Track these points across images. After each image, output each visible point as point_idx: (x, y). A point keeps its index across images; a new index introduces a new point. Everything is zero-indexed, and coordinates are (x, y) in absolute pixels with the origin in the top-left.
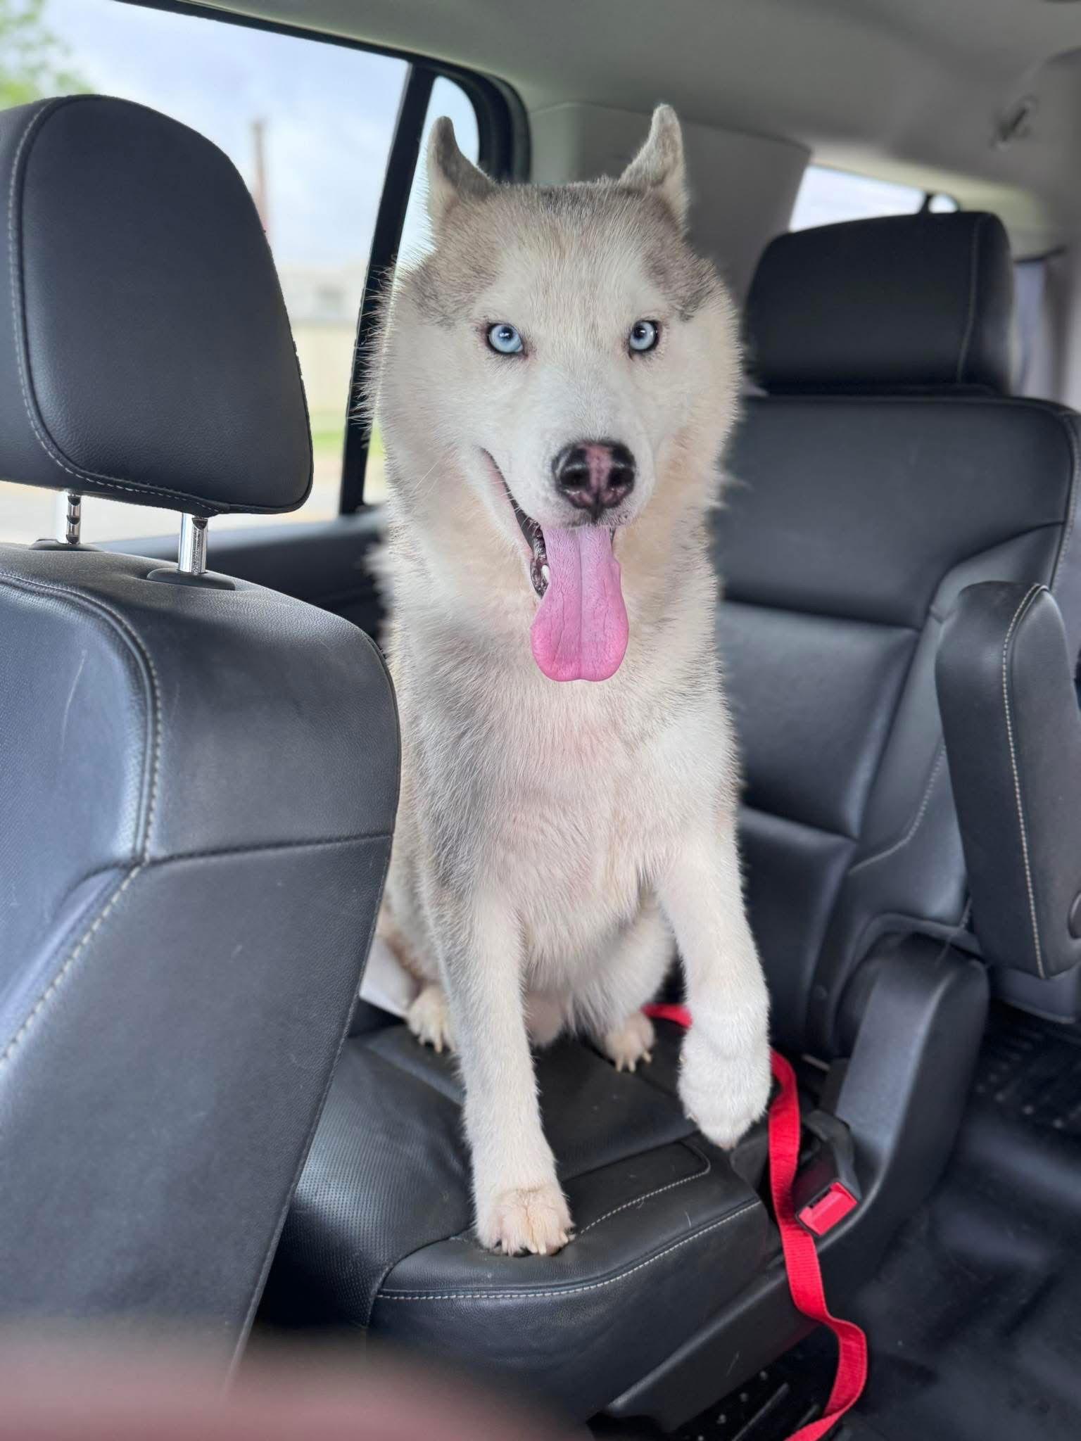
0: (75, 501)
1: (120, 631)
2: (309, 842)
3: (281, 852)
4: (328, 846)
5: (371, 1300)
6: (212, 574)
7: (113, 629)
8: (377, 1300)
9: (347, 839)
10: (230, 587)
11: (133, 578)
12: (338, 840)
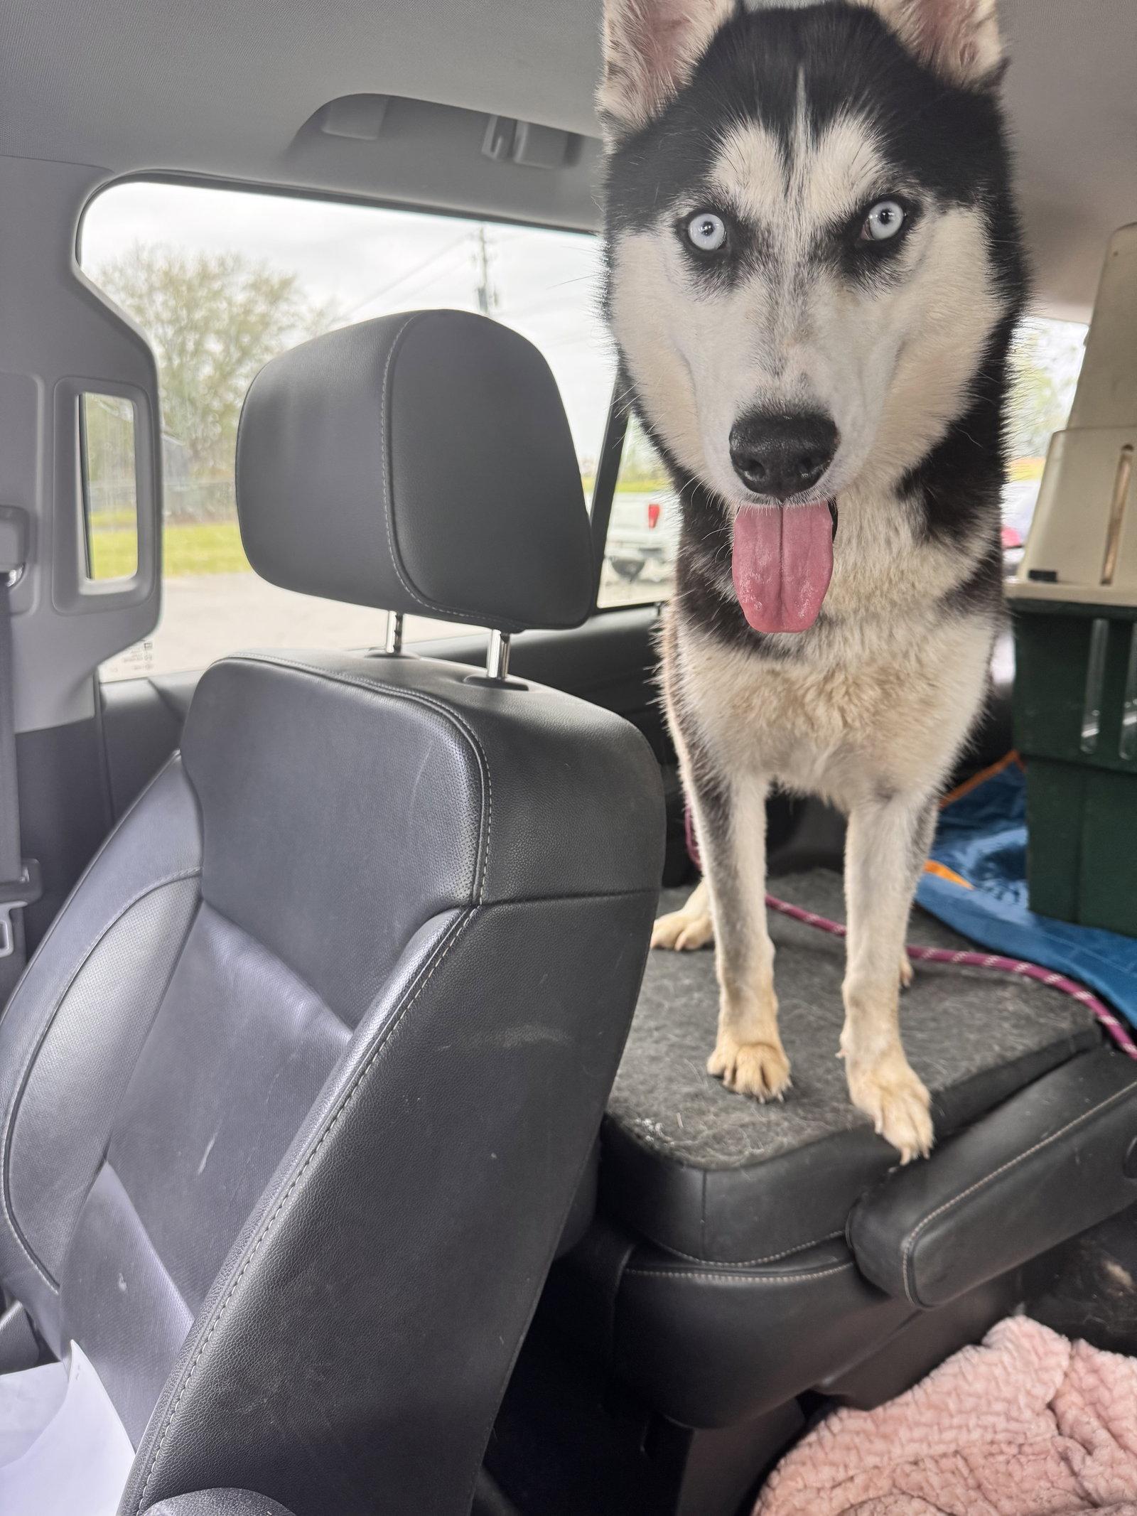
0: (399, 619)
1: (458, 726)
2: (598, 894)
3: (576, 901)
4: (612, 898)
5: (620, 1273)
6: (511, 679)
7: (454, 725)
8: (624, 1274)
9: (626, 893)
10: (524, 688)
11: (454, 682)
12: (620, 893)
